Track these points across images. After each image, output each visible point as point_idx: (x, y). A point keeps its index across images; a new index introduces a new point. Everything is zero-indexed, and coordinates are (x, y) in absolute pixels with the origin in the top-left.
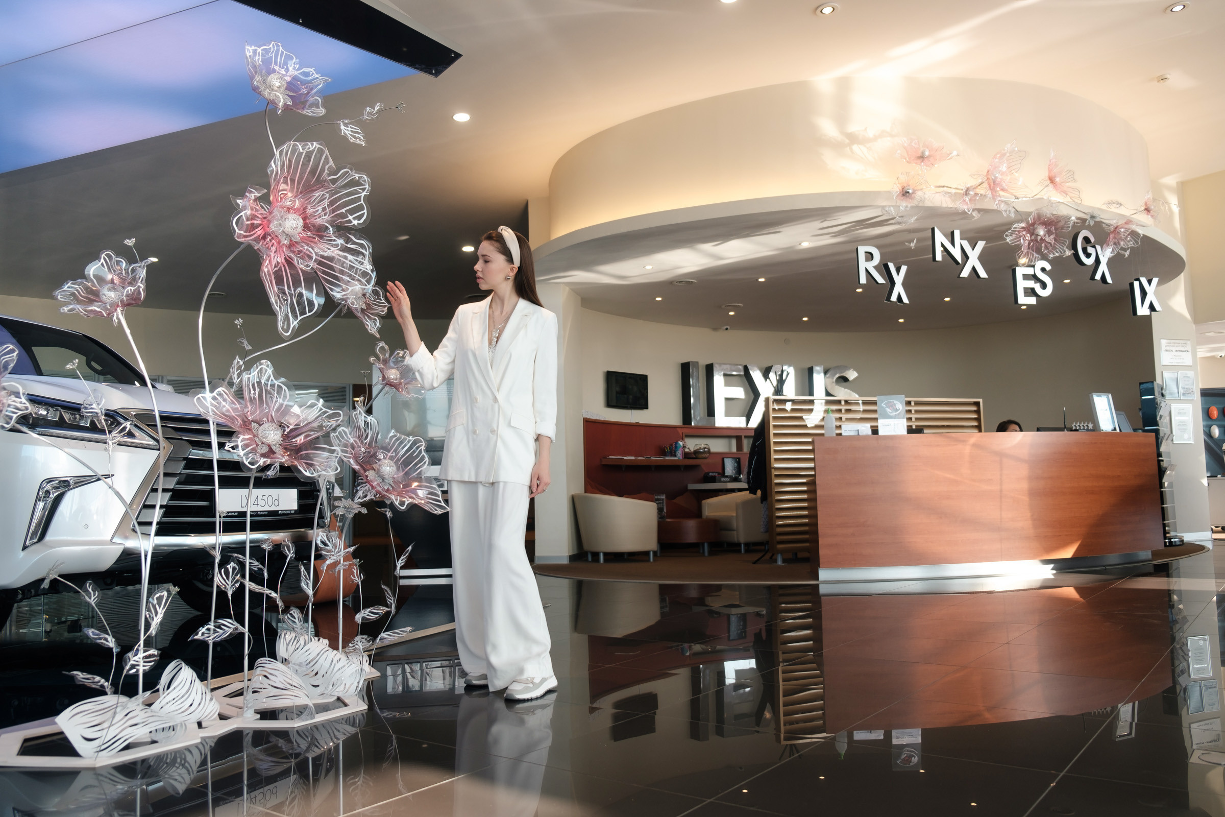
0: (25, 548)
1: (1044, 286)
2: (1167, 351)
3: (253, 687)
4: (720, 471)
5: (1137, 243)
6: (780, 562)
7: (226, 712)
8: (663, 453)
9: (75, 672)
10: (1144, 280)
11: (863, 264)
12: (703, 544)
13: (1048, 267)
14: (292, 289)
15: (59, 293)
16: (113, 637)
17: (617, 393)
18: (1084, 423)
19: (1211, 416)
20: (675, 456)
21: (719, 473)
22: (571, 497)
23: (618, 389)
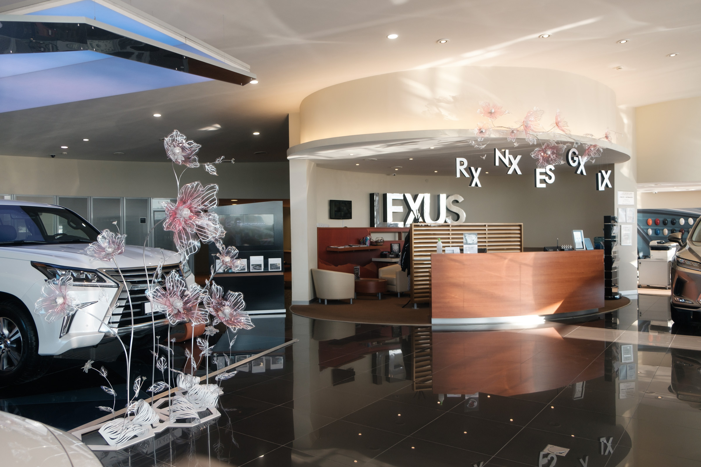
0: (60, 337)
1: (550, 178)
2: (621, 197)
3: (173, 410)
4: (389, 250)
5: (600, 155)
6: (416, 308)
7: (163, 419)
8: (359, 242)
9: (100, 407)
10: (603, 172)
11: (459, 167)
12: (379, 293)
13: (553, 168)
14: (186, 241)
15: (87, 249)
16: (114, 390)
17: (335, 211)
18: (568, 246)
19: (648, 224)
20: (366, 244)
21: (389, 252)
22: (310, 271)
23: (336, 209)
